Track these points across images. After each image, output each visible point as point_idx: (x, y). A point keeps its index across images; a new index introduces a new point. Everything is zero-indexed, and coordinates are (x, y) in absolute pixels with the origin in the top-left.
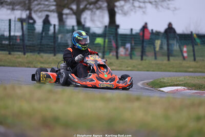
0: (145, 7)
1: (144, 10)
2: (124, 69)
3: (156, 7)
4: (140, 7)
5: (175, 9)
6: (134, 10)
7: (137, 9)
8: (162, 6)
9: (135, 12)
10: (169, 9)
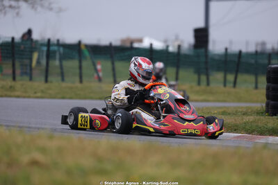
0: (19, 7)
1: (17, 10)
2: (32, 95)
3: (33, 7)
4: (11, 7)
5: (60, 10)
6: (3, 11)
7: (7, 9)
8: (42, 6)
9: (5, 13)
10: (51, 9)
